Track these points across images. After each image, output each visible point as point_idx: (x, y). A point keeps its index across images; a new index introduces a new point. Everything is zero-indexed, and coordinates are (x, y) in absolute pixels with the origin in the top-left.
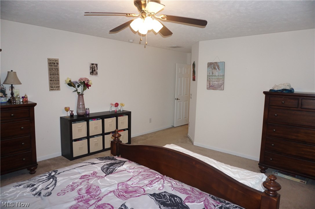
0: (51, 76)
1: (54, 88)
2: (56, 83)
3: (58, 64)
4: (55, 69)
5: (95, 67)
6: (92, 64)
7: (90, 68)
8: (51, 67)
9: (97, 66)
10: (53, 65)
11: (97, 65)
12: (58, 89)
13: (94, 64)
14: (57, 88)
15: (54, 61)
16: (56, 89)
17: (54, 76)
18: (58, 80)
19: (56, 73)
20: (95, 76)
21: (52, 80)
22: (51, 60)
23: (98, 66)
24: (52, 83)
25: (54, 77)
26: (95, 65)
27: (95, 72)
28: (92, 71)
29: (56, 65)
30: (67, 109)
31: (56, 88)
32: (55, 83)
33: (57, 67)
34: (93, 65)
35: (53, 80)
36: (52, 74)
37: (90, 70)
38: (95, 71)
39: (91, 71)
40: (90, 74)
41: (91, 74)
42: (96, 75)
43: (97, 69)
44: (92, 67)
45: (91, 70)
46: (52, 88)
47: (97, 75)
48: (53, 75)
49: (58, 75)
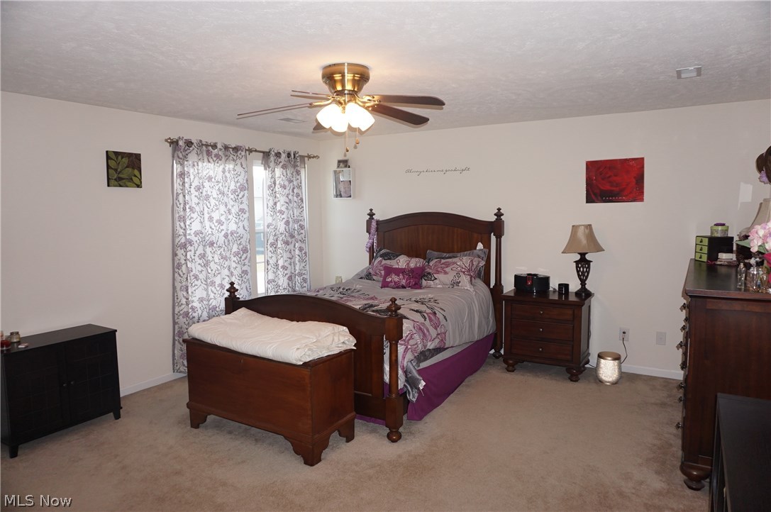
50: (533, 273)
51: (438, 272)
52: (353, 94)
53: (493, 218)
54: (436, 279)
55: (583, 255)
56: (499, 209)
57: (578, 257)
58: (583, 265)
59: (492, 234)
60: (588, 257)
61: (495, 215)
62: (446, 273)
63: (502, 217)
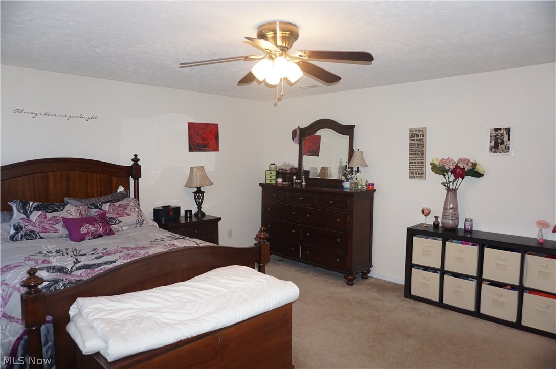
0: (411, 156)
1: (415, 175)
2: (419, 167)
3: (423, 136)
4: (418, 145)
5: (502, 135)
6: (496, 130)
7: (489, 139)
8: (413, 142)
9: (510, 132)
10: (416, 138)
11: (508, 130)
12: (421, 177)
13: (500, 129)
14: (420, 175)
15: (418, 132)
16: (418, 177)
17: (416, 156)
18: (422, 163)
19: (419, 151)
20: (502, 154)
21: (413, 163)
22: (413, 131)
23: (511, 134)
24: (413, 167)
25: (416, 158)
26: (502, 131)
27: (502, 145)
28: (494, 144)
29: (420, 137)
30: (426, 213)
31: (417, 175)
32: (417, 167)
33: (421, 141)
34: (499, 131)
35: (415, 163)
36: (413, 152)
37: (490, 142)
38: (502, 143)
39: (492, 144)
40: (491, 150)
41: (493, 150)
42: (504, 152)
43: (509, 139)
44: (495, 136)
45: (493, 142)
46: (412, 175)
47: (509, 152)
48: (415, 154)
49: (423, 154)
50: (166, 205)
51: (120, 215)
52: (284, 50)
53: (131, 163)
54: (120, 222)
55: (199, 188)
56: (136, 156)
57: (195, 189)
58: (199, 194)
59: (131, 177)
60: (202, 189)
61: (132, 160)
62: (128, 215)
63: (138, 162)
